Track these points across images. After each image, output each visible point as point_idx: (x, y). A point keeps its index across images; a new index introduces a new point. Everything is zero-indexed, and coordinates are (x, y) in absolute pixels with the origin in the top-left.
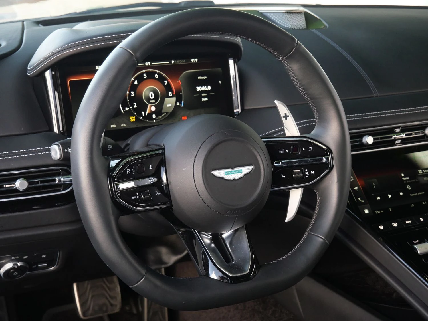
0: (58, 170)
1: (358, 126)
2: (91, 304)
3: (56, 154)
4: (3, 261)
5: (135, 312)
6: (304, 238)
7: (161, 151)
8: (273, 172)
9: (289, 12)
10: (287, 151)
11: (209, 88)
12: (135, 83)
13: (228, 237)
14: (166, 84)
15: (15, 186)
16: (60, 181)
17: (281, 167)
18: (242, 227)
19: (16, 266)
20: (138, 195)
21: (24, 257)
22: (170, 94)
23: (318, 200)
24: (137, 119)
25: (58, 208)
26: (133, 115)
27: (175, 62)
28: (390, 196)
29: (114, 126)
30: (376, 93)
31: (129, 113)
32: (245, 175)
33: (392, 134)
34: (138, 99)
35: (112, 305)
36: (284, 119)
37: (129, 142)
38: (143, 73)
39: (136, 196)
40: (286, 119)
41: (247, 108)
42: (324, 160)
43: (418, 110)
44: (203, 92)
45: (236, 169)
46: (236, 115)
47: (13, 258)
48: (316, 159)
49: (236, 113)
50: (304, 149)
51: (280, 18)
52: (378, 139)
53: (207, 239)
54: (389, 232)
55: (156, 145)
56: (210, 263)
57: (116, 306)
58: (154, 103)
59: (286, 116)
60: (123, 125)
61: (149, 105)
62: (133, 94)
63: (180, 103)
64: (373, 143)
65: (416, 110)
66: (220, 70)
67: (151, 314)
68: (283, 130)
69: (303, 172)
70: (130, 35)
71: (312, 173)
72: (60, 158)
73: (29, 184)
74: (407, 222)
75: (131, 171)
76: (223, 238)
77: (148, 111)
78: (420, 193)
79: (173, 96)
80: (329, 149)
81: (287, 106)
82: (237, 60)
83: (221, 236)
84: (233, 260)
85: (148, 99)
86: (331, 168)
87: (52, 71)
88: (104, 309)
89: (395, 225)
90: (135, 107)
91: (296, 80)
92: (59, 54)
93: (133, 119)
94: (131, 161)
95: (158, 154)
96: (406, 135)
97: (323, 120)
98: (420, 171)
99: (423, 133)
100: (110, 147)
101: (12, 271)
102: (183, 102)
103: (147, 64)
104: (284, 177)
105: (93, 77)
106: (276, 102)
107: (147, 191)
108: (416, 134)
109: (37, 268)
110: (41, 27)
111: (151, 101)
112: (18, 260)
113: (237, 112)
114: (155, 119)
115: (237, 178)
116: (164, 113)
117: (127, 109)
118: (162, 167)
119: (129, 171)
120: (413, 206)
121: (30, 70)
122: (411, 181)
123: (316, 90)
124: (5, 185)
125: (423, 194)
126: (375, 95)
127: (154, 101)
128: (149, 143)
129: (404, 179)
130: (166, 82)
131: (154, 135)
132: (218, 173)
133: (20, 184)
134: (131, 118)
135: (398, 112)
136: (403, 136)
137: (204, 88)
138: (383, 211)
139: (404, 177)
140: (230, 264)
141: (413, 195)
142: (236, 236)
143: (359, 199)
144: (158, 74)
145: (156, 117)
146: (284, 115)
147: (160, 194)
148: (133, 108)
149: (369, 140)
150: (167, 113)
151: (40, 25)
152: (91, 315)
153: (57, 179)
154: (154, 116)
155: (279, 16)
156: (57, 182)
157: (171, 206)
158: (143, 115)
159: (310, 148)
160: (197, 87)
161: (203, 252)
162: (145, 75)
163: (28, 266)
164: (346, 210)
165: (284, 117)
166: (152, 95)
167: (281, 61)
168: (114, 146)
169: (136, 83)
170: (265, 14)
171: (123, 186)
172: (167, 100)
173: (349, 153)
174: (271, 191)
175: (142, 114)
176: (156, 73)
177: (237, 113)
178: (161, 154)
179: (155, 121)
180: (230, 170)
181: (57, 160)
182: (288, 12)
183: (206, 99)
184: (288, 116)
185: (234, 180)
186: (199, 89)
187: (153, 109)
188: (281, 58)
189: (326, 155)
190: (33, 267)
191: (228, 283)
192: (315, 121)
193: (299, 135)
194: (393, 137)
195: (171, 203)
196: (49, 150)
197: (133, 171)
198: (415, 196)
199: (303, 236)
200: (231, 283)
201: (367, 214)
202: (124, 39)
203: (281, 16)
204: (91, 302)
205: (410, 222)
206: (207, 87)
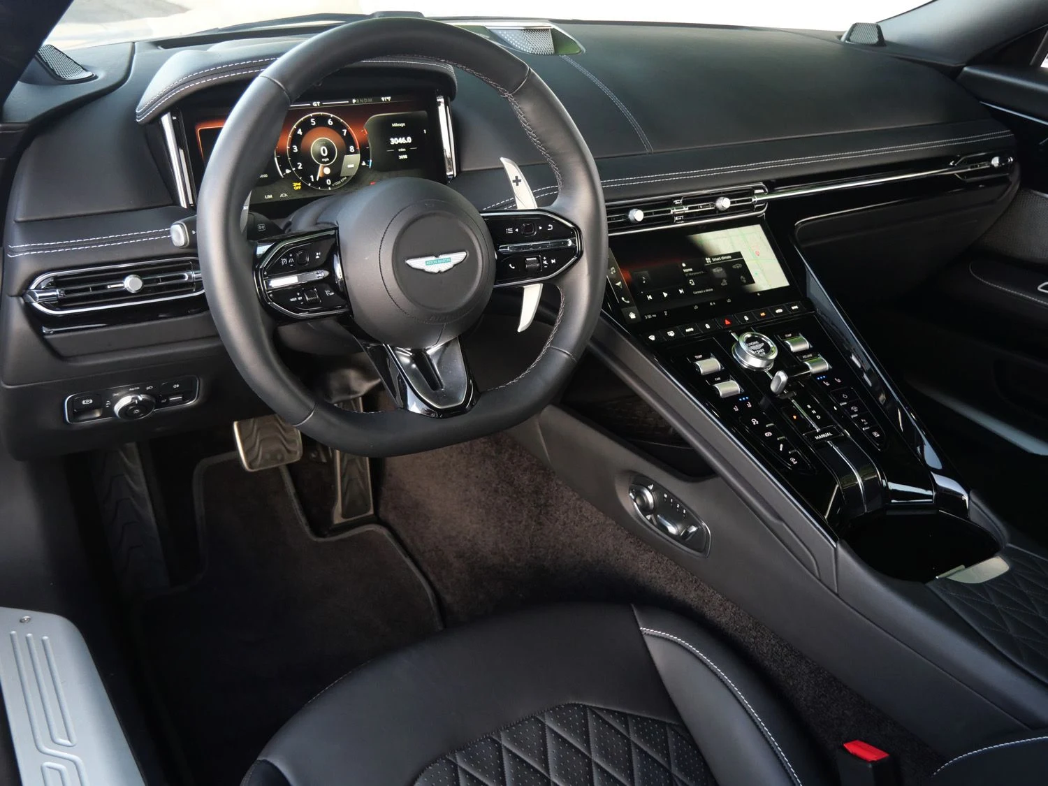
0: (187, 261)
1: (622, 196)
2: (260, 451)
3: (179, 237)
4: (117, 394)
5: (324, 460)
6: (542, 353)
7: (334, 231)
8: (498, 262)
9: (530, 30)
10: (517, 230)
11: (409, 140)
12: (298, 133)
13: (436, 353)
14: (345, 134)
15: (123, 287)
16: (190, 277)
17: (509, 255)
18: (455, 339)
19: (136, 401)
20: (299, 296)
21: (148, 388)
22: (352, 149)
23: (563, 300)
24: (304, 186)
25: (189, 317)
26: (298, 181)
27: (358, 101)
28: (665, 295)
29: (270, 196)
30: (650, 149)
31: (292, 178)
32: (455, 265)
33: (670, 207)
34: (304, 156)
35: (289, 451)
36: (514, 185)
37: (291, 220)
38: (310, 118)
39: (297, 296)
40: (517, 185)
41: (464, 169)
42: (570, 243)
43: (707, 172)
44: (400, 145)
45: (441, 257)
46: (449, 179)
47: (131, 389)
48: (558, 242)
49: (449, 177)
50: (540, 228)
51: (516, 37)
52: (651, 214)
53: (404, 357)
54: (663, 344)
55: (328, 223)
56: (409, 391)
57: (296, 453)
58: (328, 162)
59: (517, 181)
60: (283, 195)
61: (321, 165)
62: (296, 150)
63: (367, 163)
64: (644, 219)
65: (713, 172)
66: (424, 113)
67: (345, 462)
68: (514, 202)
69: (540, 261)
70: (273, 61)
71: (553, 261)
72: (185, 244)
73: (145, 282)
74: (687, 330)
75: (288, 260)
76: (428, 356)
77: (319, 174)
78: (707, 290)
79: (355, 153)
80: (577, 228)
81: (519, 167)
82: (449, 99)
83: (426, 353)
84: (442, 385)
85: (320, 157)
86: (580, 255)
87: (172, 115)
88: (279, 457)
89: (671, 334)
90: (300, 168)
91: (528, 127)
92: (179, 89)
93: (297, 186)
94: (288, 247)
95: (328, 237)
96: (690, 208)
97: (569, 185)
98: (708, 260)
99: (713, 205)
100: (261, 227)
101: (131, 407)
102: (371, 161)
103: (315, 104)
104: (514, 268)
105: (223, 125)
106: (503, 160)
107: (313, 289)
108: (703, 206)
109: (168, 404)
110: (161, 50)
111: (323, 160)
112: (139, 392)
113: (450, 175)
114: (331, 186)
115: (443, 269)
116: (344, 177)
117: (288, 171)
118: (335, 256)
119: (284, 261)
120: (696, 307)
121: (139, 114)
122: (695, 274)
123: (558, 142)
124: (110, 285)
125: (711, 292)
126: (648, 151)
127: (327, 159)
128: (318, 221)
129: (685, 270)
130: (345, 131)
131: (325, 209)
132: (416, 263)
133: (131, 283)
134: (295, 184)
135: (679, 176)
136: (686, 209)
137: (402, 140)
138: (655, 316)
139: (686, 268)
140: (438, 391)
141: (696, 293)
142: (446, 352)
143: (623, 299)
144: (333, 119)
145: (332, 183)
146: (515, 179)
147: (333, 293)
148: (297, 170)
149: (638, 215)
150: (347, 177)
151: (159, 47)
152: (260, 466)
153: (186, 275)
154: (329, 182)
155: (515, 35)
156: (186, 279)
157: (351, 312)
158: (313, 180)
159: (550, 226)
160: (392, 139)
161: (400, 376)
162: (312, 120)
163: (154, 401)
164: (602, 312)
165: (514, 181)
166: (324, 151)
167: (507, 98)
168: (267, 225)
169: (300, 132)
170: (494, 31)
171: (276, 283)
172: (347, 157)
173: (605, 235)
174: (494, 289)
175: (311, 178)
176: (329, 117)
177: (451, 177)
178: (333, 236)
179: (330, 189)
180: (433, 258)
181: (182, 247)
182: (527, 30)
183: (405, 157)
184: (520, 181)
185: (439, 272)
186: (394, 141)
187: (327, 171)
188: (507, 95)
189: (571, 236)
190: (163, 401)
191: (435, 417)
192: (557, 189)
193: (537, 208)
194: (672, 212)
195: (350, 307)
196: (168, 232)
197: (291, 260)
198: (700, 294)
199: (541, 351)
200: (439, 417)
201: (634, 319)
202: (265, 68)
203: (518, 35)
204: (259, 448)
205: (692, 329)
206: (406, 139)
